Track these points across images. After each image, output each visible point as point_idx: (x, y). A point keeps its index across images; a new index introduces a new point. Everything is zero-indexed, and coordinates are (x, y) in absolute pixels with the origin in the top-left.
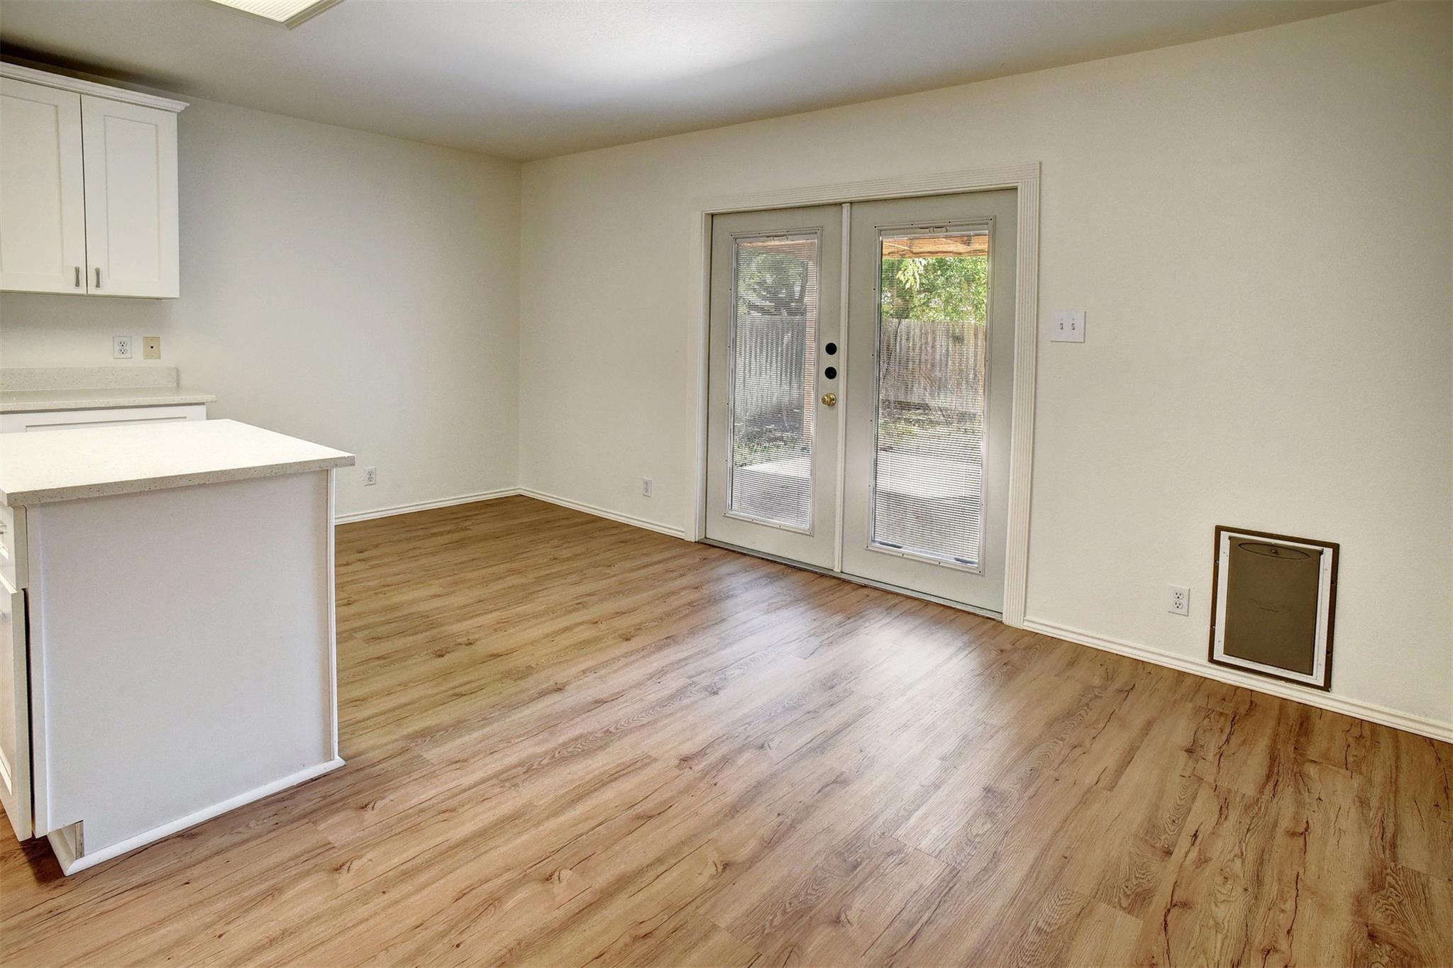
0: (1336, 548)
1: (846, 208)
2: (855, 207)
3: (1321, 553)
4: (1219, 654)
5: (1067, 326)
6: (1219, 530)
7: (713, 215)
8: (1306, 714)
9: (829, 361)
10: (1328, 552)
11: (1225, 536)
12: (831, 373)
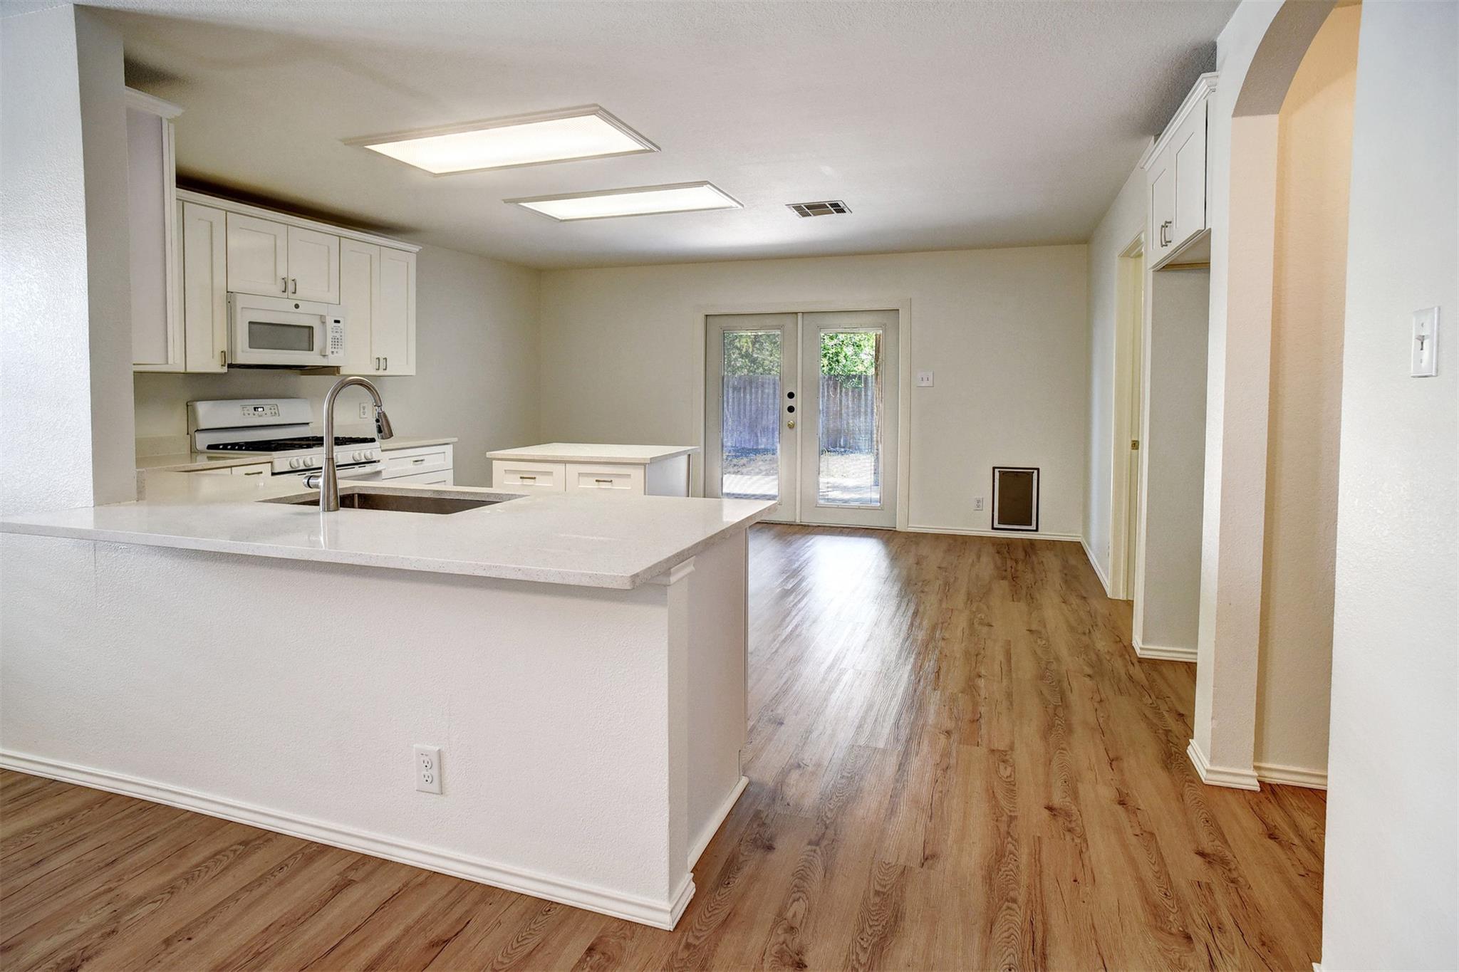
0: (1038, 469)
1: (800, 315)
2: (805, 315)
3: (1033, 472)
4: (996, 525)
5: (925, 379)
6: (994, 468)
7: (707, 316)
8: (1032, 543)
9: (790, 402)
10: (1036, 471)
11: (997, 470)
12: (791, 409)
